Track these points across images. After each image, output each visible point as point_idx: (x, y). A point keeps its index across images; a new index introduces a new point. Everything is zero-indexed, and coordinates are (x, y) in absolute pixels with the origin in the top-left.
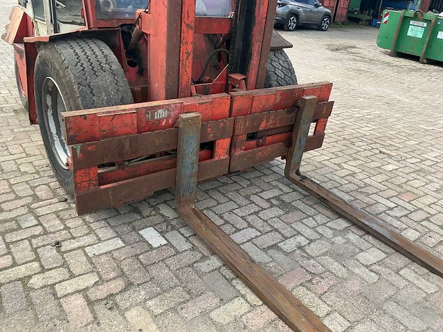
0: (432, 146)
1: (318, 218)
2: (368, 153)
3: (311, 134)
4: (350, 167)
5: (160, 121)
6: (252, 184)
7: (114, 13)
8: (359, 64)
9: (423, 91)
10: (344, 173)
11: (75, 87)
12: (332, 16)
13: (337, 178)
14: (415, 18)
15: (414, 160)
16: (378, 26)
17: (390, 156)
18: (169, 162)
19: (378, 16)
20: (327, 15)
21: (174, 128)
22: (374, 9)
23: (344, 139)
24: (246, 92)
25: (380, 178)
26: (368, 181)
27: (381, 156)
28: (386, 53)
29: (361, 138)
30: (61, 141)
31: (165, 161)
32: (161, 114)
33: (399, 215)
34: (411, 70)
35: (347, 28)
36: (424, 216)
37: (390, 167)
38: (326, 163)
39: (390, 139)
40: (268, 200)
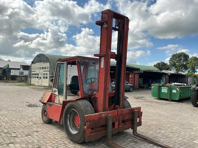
0: (175, 126)
1: (145, 144)
2: (156, 129)
3: (138, 121)
4: (151, 132)
5: (103, 117)
6: (123, 138)
7: (87, 93)
8: (147, 103)
9: (171, 110)
10: (149, 134)
11: (84, 110)
12: (133, 86)
13: (148, 135)
14: (163, 86)
15: (170, 130)
16: (151, 89)
17: (163, 129)
18: (104, 128)
19: (150, 86)
20: (131, 86)
21: (106, 118)
22: (148, 83)
23: (147, 125)
24: (120, 110)
25: (160, 135)
26: (157, 135)
27: (160, 129)
28: (156, 99)
29: (153, 125)
30: (71, 127)
31: (103, 128)
32: (103, 115)
33: (167, 142)
34: (166, 104)
35: (139, 90)
36: (174, 142)
37: (163, 132)
38: (144, 132)
39: (162, 125)
40: (130, 141)
